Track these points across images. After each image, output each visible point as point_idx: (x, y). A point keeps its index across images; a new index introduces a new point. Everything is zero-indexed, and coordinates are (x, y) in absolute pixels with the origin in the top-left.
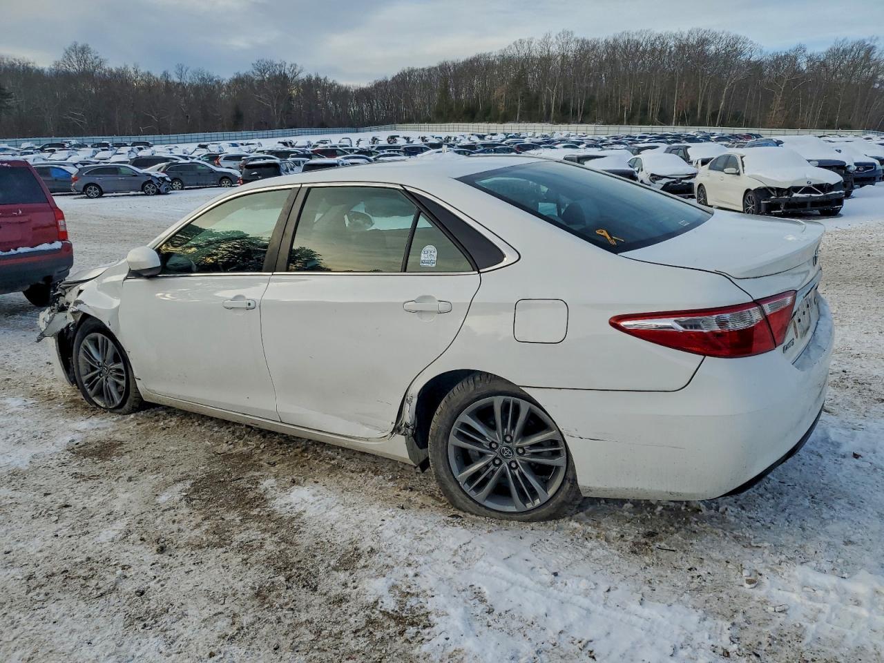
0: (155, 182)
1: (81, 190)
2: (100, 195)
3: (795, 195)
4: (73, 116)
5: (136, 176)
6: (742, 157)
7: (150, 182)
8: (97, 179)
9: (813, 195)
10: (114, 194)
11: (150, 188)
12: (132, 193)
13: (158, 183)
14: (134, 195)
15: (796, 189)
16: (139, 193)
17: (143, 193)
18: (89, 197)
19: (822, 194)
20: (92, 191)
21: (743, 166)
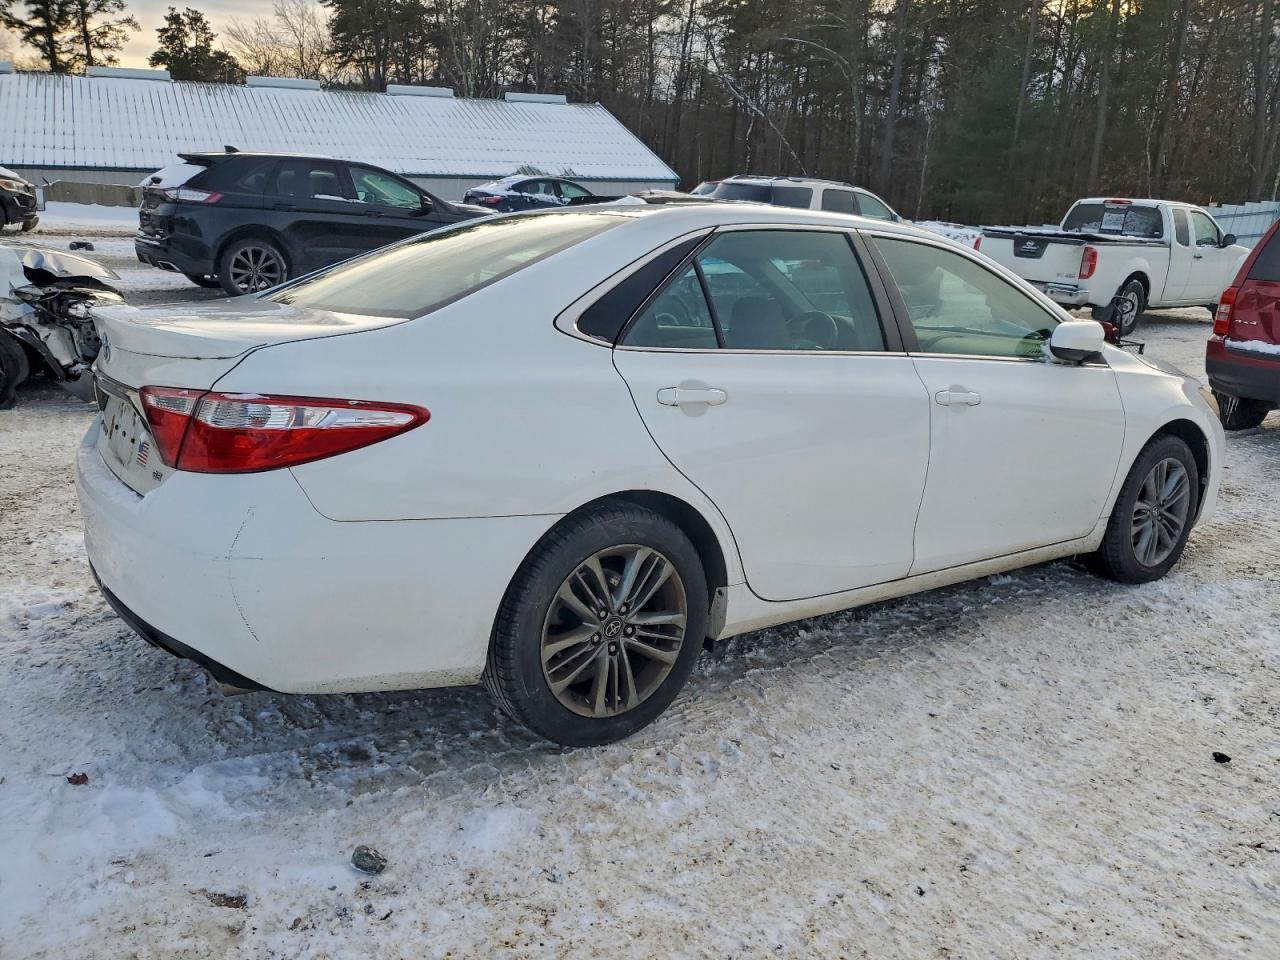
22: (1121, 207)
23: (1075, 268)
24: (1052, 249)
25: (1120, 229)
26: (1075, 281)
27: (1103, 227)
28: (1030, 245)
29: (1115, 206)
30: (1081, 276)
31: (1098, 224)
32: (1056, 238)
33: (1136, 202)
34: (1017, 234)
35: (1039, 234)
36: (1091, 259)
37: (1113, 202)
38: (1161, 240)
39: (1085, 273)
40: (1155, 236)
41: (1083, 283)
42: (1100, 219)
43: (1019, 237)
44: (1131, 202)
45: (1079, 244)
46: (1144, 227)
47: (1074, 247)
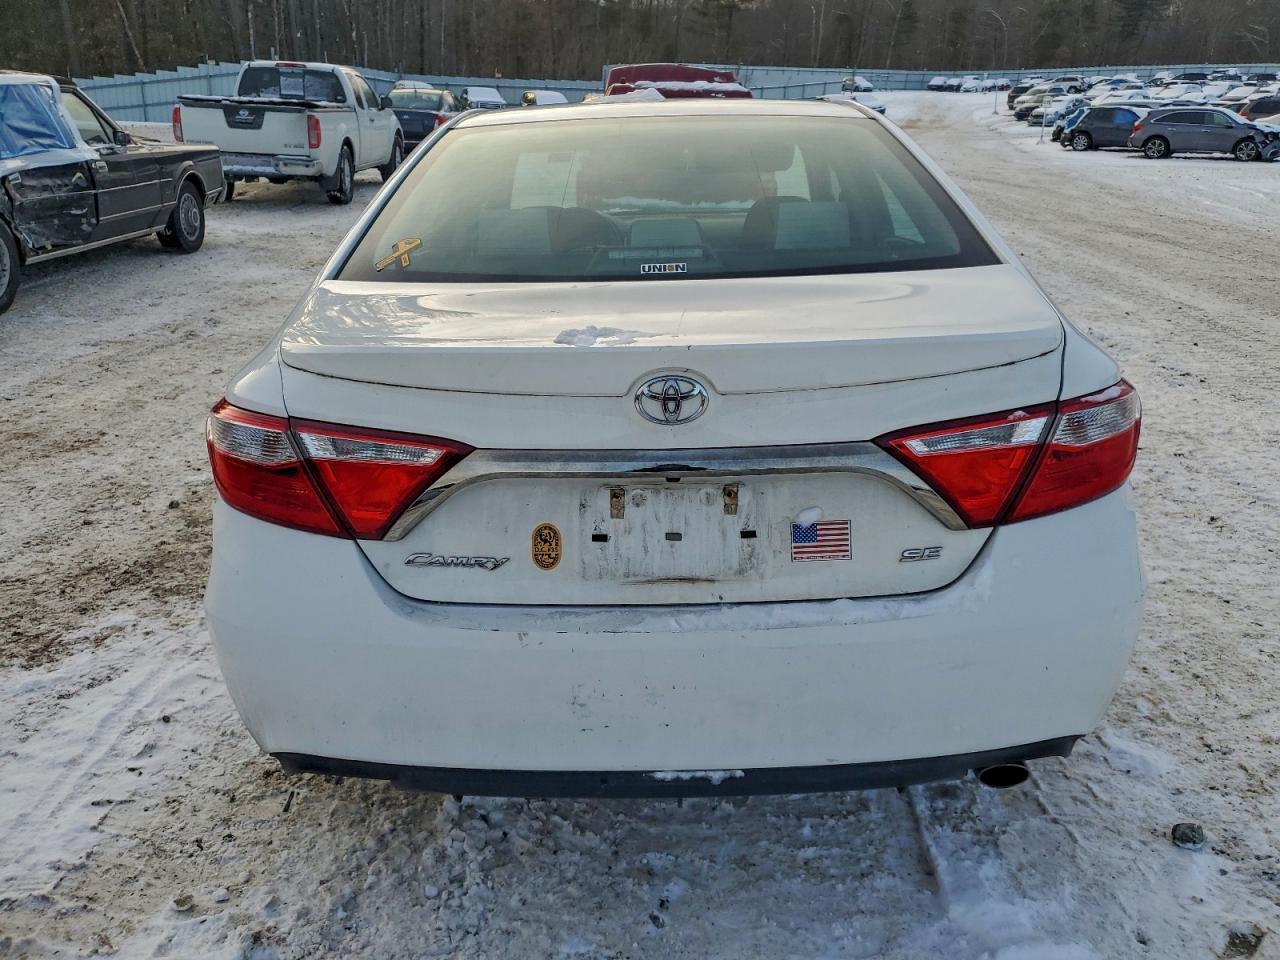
0: (1258, 139)
1: (1141, 144)
2: (1166, 154)
4: (1252, 31)
5: (1232, 127)
7: (1251, 139)
8: (1168, 130)
10: (1188, 155)
11: (1247, 149)
12: (1217, 155)
13: (1263, 142)
14: (1222, 159)
16: (1228, 155)
17: (1233, 156)
18: (1148, 157)
20: (1155, 148)
22: (296, 70)
23: (302, 137)
24: (271, 119)
25: (302, 93)
26: (306, 150)
27: (283, 92)
28: (244, 114)
29: (289, 70)
30: (311, 146)
31: (277, 88)
32: (273, 107)
33: (312, 65)
34: (224, 102)
35: (251, 102)
36: (314, 126)
37: (287, 65)
38: (346, 104)
39: (314, 142)
40: (339, 101)
41: (314, 152)
42: (277, 83)
43: (226, 105)
44: (305, 66)
45: (300, 111)
46: (325, 91)
47: (297, 115)
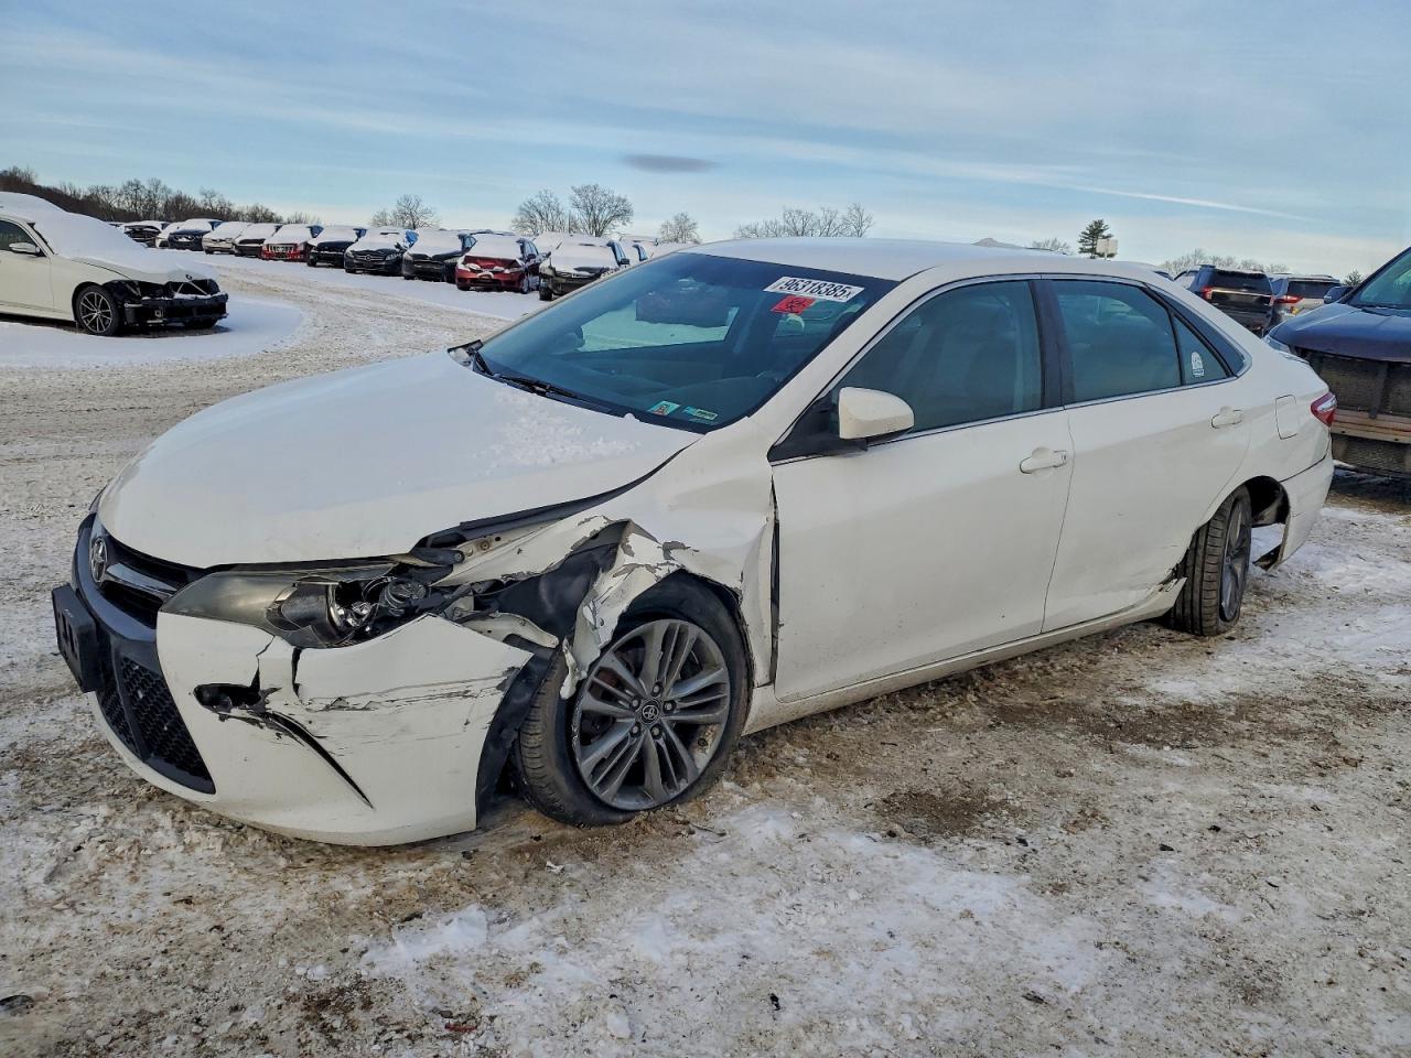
3: (178, 295)
6: (32, 225)
9: (199, 296)
15: (173, 286)
19: (209, 296)
21: (46, 243)
